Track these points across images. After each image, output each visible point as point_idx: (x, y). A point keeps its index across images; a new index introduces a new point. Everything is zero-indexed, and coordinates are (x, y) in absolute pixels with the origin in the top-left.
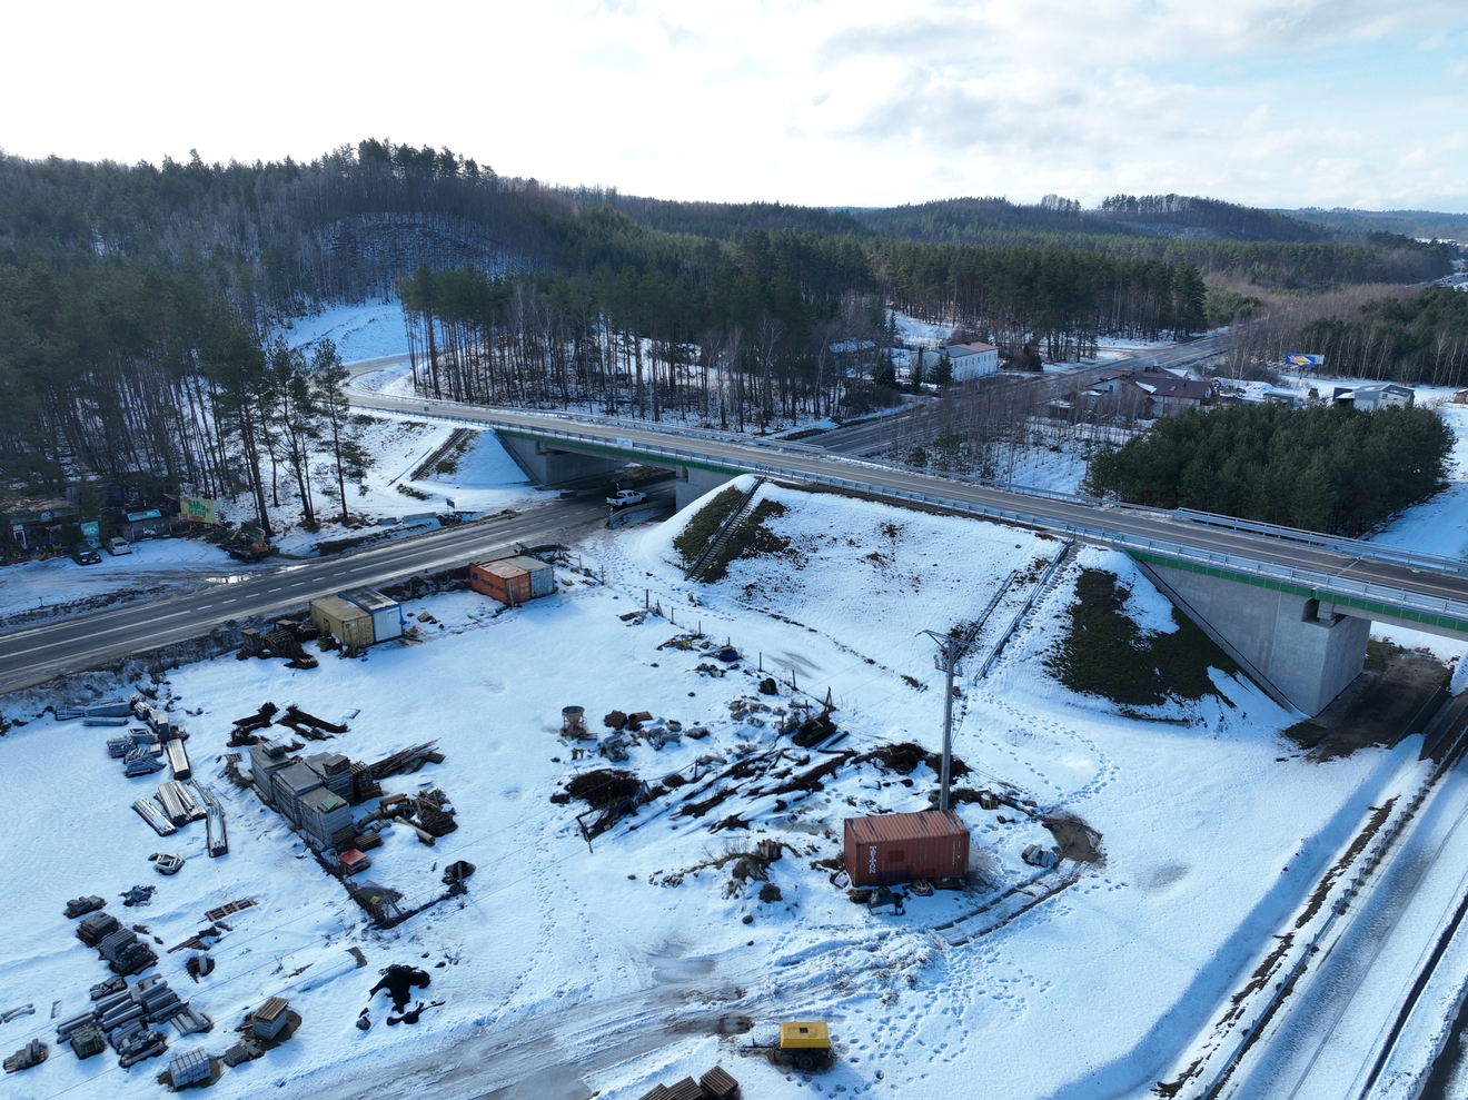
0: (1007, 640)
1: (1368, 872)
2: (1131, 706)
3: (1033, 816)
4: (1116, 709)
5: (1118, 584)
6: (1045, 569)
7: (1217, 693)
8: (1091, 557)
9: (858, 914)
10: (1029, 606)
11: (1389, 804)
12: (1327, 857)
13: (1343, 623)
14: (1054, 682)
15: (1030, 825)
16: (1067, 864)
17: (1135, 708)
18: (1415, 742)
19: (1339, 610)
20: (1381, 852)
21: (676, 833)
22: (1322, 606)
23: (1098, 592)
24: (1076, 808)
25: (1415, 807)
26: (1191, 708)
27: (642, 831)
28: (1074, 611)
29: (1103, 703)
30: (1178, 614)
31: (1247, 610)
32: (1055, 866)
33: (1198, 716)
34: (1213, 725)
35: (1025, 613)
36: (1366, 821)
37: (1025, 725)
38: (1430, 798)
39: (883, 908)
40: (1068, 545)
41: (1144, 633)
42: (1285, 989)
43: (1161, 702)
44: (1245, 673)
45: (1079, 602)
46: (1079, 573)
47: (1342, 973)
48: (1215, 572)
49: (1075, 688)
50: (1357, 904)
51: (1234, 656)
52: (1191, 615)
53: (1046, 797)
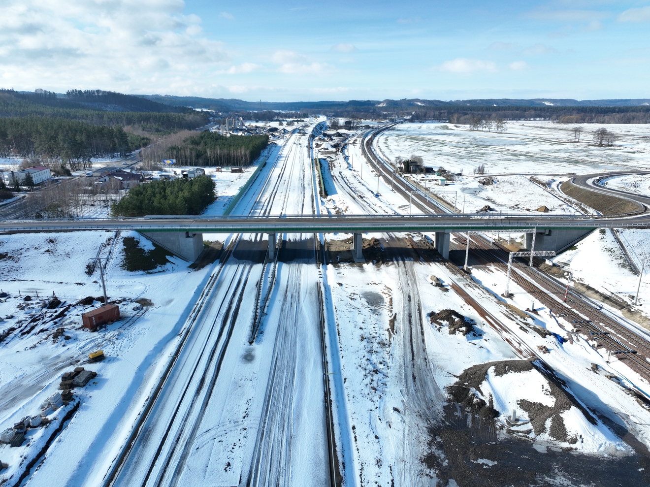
0: (106, 264)
1: (211, 287)
2: (148, 271)
3: (132, 302)
4: (145, 273)
5: (135, 240)
6: (112, 241)
7: (170, 262)
8: (125, 234)
9: (96, 334)
10: (110, 252)
11: (214, 275)
12: (203, 288)
13: (196, 236)
14: (125, 271)
15: (132, 304)
16: (145, 308)
17: (150, 271)
18: (218, 261)
19: (194, 233)
20: (213, 283)
21: (23, 340)
22: (189, 233)
23: (130, 243)
24: (142, 297)
25: (219, 273)
26: (164, 267)
27: (10, 343)
28: (124, 250)
29: (141, 272)
30: (154, 244)
31: (172, 239)
32: (142, 309)
33: (166, 268)
34: (171, 270)
35: (109, 254)
36: (210, 279)
37: (120, 284)
38: (221, 270)
39: (102, 330)
40: (117, 232)
41: (146, 251)
42: (199, 311)
43: (156, 268)
44: (175, 255)
45: (125, 247)
46: (123, 239)
47: (209, 304)
48: (161, 230)
49: (131, 271)
50: (210, 293)
51: (171, 252)
52: (158, 244)
53: (134, 297)
